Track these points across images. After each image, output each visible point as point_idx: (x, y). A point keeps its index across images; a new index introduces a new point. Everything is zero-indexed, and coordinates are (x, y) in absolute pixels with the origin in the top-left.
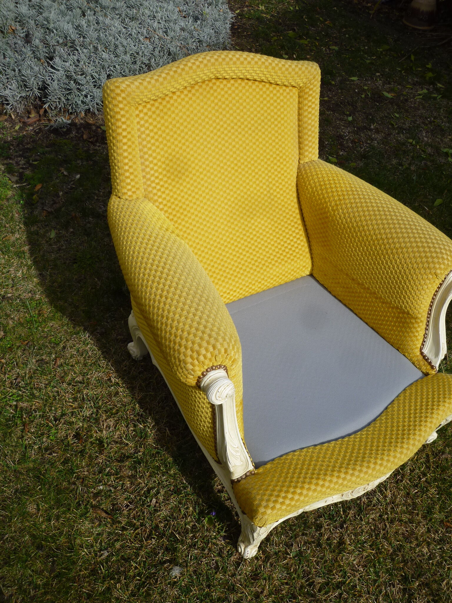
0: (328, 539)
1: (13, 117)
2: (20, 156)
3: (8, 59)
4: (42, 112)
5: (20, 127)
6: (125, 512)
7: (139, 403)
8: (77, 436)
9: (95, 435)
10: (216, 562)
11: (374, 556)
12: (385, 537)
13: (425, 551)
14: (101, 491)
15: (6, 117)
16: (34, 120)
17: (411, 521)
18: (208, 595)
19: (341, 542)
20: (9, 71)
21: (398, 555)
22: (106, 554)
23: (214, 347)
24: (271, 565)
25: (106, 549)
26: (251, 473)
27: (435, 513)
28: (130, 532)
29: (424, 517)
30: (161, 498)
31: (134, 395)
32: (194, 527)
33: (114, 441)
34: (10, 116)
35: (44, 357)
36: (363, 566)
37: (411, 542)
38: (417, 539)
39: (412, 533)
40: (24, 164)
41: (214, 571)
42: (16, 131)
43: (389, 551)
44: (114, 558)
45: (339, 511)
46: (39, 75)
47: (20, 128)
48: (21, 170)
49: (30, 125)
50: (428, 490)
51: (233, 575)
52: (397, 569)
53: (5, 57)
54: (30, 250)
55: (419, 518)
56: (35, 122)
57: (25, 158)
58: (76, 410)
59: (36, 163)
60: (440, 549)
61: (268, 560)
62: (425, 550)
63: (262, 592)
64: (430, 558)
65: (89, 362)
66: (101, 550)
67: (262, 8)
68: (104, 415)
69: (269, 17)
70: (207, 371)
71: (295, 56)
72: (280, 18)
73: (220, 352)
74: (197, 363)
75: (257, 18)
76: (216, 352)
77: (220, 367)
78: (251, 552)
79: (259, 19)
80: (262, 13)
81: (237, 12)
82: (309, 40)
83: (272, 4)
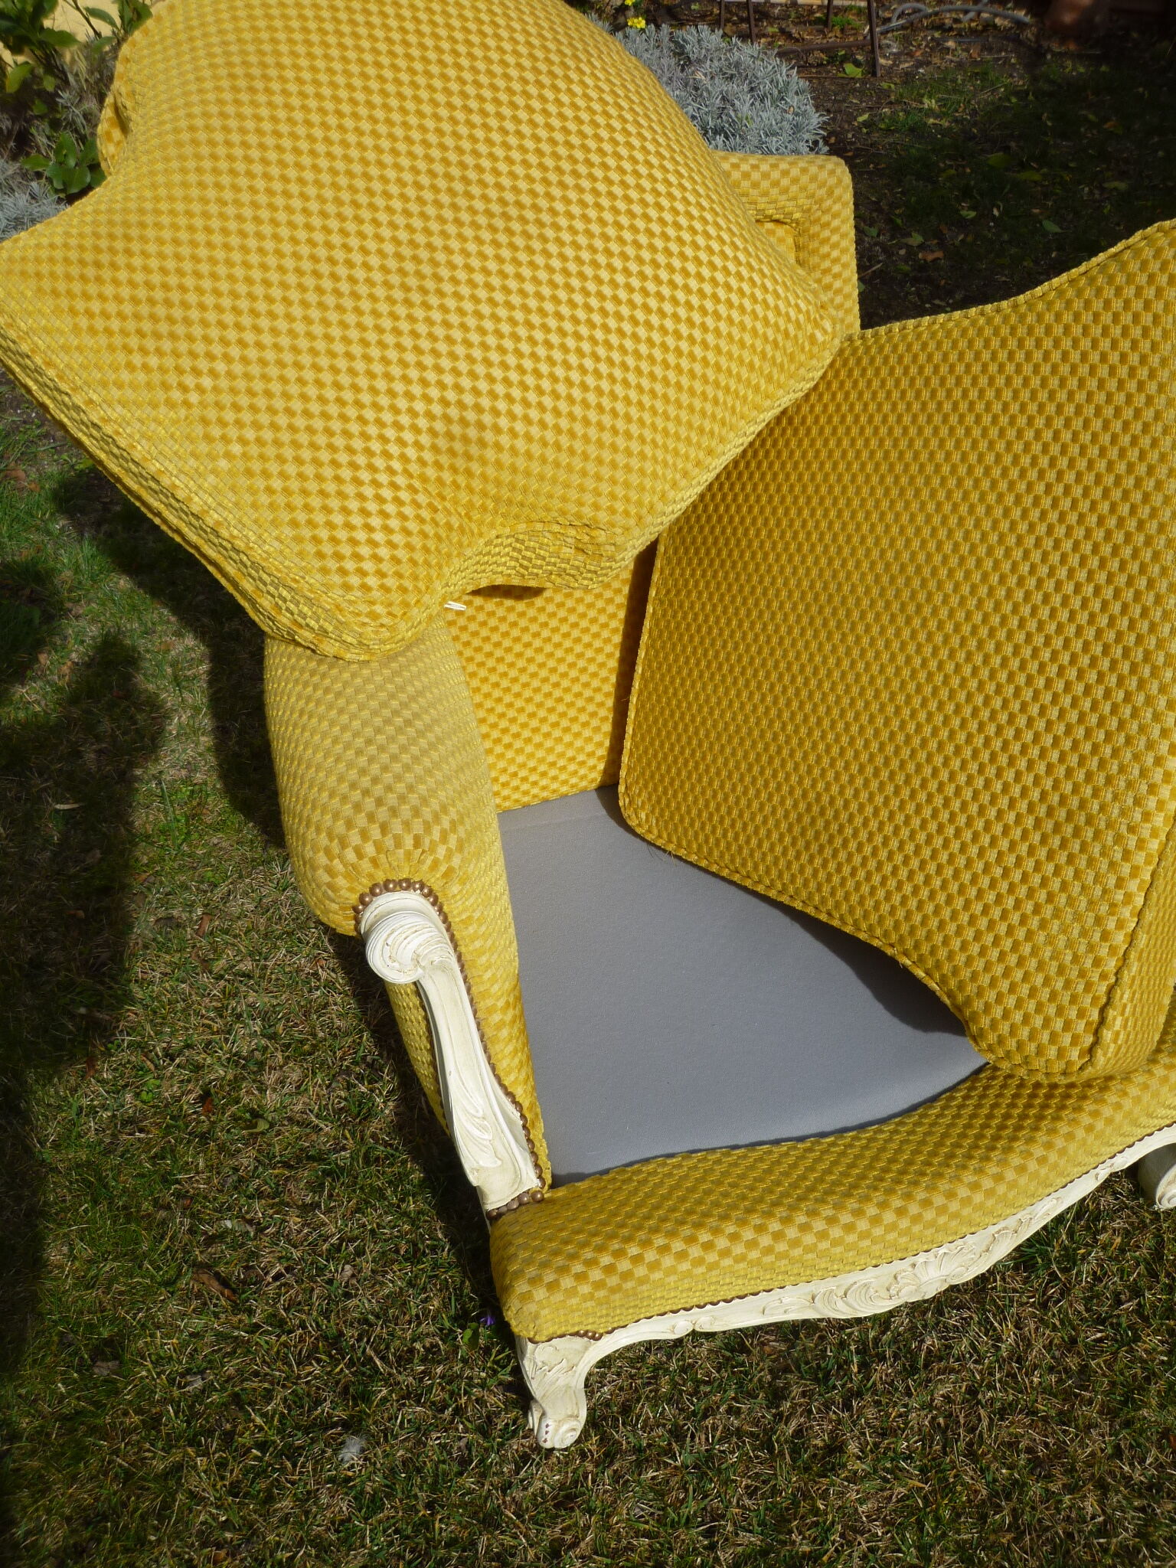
0: (798, 1433)
6: (271, 1290)
7: (374, 1033)
8: (205, 1097)
9: (246, 1100)
10: (469, 1447)
11: (925, 1498)
12: (971, 1454)
13: (1090, 1510)
14: (227, 1231)
17: (1064, 1418)
18: (426, 1524)
19: (835, 1448)
21: (998, 1509)
22: (198, 1384)
23: (384, 829)
24: (616, 1477)
25: (202, 1372)
26: (533, 1195)
27: (1146, 1405)
28: (269, 1340)
29: (1109, 1412)
30: (367, 1267)
31: (364, 1013)
32: (432, 1349)
33: (290, 1119)
35: (175, 913)
36: (885, 1523)
37: (1049, 1477)
38: (1071, 1471)
39: (1061, 1451)
41: (456, 1468)
43: (976, 1492)
44: (215, 1397)
45: (848, 1362)
50: (1137, 1338)
51: (506, 1487)
52: (990, 1548)
54: (211, 672)
55: (1092, 1413)
58: (216, 1037)
60: (1142, 1509)
61: (611, 1463)
62: (1090, 1505)
63: (574, 1545)
64: (1102, 1531)
65: (278, 929)
66: (188, 1371)
67: (929, 103)
68: (279, 1055)
69: (945, 123)
70: (373, 894)
71: (996, 212)
72: (975, 124)
73: (398, 844)
74: (340, 867)
75: (912, 130)
76: (389, 842)
77: (407, 885)
78: (557, 1430)
79: (916, 131)
80: (928, 116)
81: (861, 119)
82: (1045, 170)
83: (961, 93)
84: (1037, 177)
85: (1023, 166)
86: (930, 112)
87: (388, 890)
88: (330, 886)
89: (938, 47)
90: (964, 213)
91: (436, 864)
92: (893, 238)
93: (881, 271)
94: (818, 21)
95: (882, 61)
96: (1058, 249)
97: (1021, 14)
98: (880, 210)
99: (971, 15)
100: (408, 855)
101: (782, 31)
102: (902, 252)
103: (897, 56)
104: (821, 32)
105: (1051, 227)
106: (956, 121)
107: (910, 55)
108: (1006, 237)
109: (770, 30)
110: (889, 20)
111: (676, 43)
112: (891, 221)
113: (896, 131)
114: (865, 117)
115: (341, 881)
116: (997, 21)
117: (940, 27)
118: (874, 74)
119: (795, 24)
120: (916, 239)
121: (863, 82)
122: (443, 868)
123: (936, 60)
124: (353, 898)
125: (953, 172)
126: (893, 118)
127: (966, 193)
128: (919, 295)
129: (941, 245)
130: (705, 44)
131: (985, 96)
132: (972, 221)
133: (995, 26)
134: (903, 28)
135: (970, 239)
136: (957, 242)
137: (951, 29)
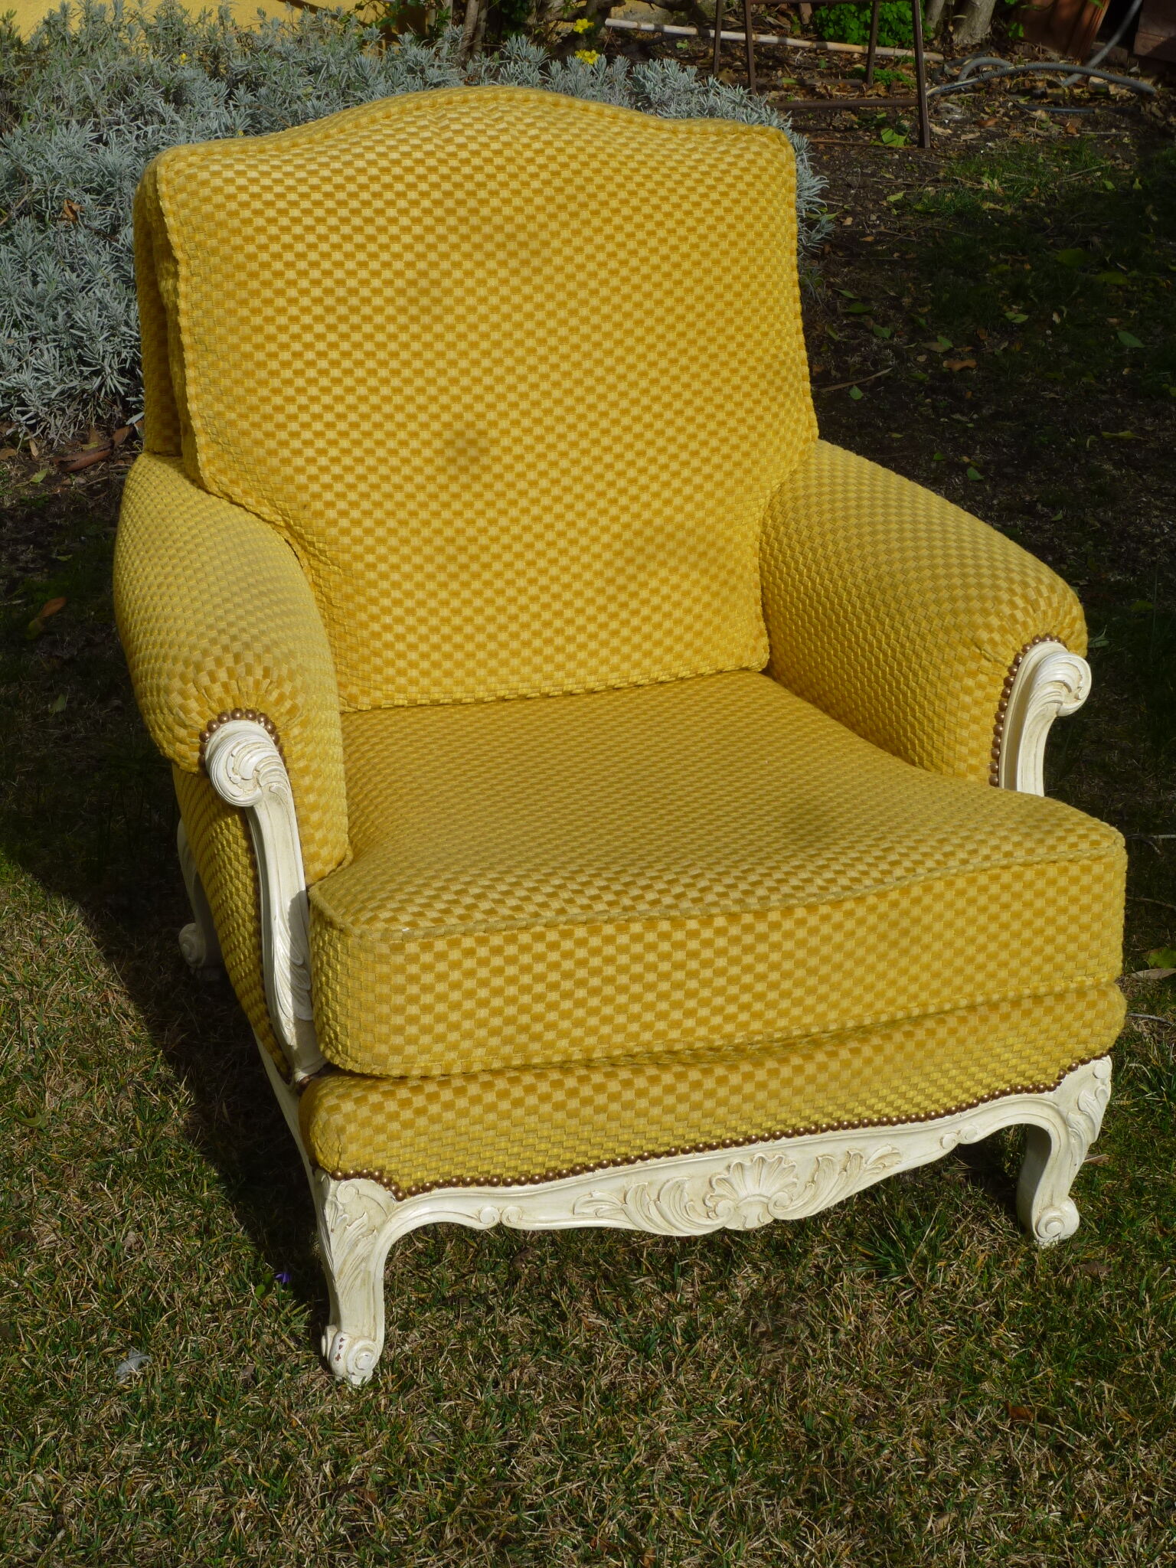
1: (35, 452)
2: (27, 541)
3: (40, 286)
4: (120, 435)
5: (48, 476)
15: (13, 452)
16: (93, 457)
20: (40, 317)
23: (237, 658)
34: (27, 450)
40: (33, 561)
42: (34, 486)
46: (124, 329)
47: (49, 480)
48: (17, 574)
49: (77, 472)
53: (35, 283)
56: (94, 464)
57: (38, 545)
59: (63, 558)
67: (988, 183)
69: (1008, 210)
70: (221, 721)
71: (1056, 318)
72: (1049, 214)
73: (249, 671)
74: (193, 691)
75: (959, 214)
76: (241, 669)
77: (253, 715)
78: (351, 1347)
79: (966, 216)
80: (985, 198)
81: (892, 198)
82: (1135, 273)
83: (1037, 174)
84: (1121, 281)
85: (1104, 266)
86: (991, 196)
87: (234, 718)
88: (182, 707)
89: (1023, 116)
90: (1010, 315)
91: (281, 699)
92: (911, 341)
93: (887, 377)
94: (857, 73)
95: (938, 130)
96: (1133, 366)
97: (1146, 84)
98: (899, 308)
99: (1076, 77)
100: (257, 683)
101: (801, 83)
102: (922, 359)
103: (960, 124)
104: (859, 88)
105: (1130, 341)
106: (1024, 208)
107: (980, 124)
108: (1066, 349)
109: (786, 81)
110: (955, 78)
111: (636, 81)
112: (913, 321)
113: (938, 214)
114: (899, 195)
115: (193, 704)
116: (1113, 90)
117: (1029, 92)
118: (921, 144)
119: (822, 75)
120: (943, 344)
121: (905, 154)
122: (288, 704)
123: (1014, 133)
124: (202, 724)
125: (1006, 267)
126: (936, 200)
127: (1018, 294)
128: (934, 408)
129: (976, 352)
130: (671, 82)
131: (1073, 179)
132: (1022, 326)
133: (1107, 95)
134: (975, 89)
135: (1017, 347)
136: (998, 351)
137: (1044, 95)
